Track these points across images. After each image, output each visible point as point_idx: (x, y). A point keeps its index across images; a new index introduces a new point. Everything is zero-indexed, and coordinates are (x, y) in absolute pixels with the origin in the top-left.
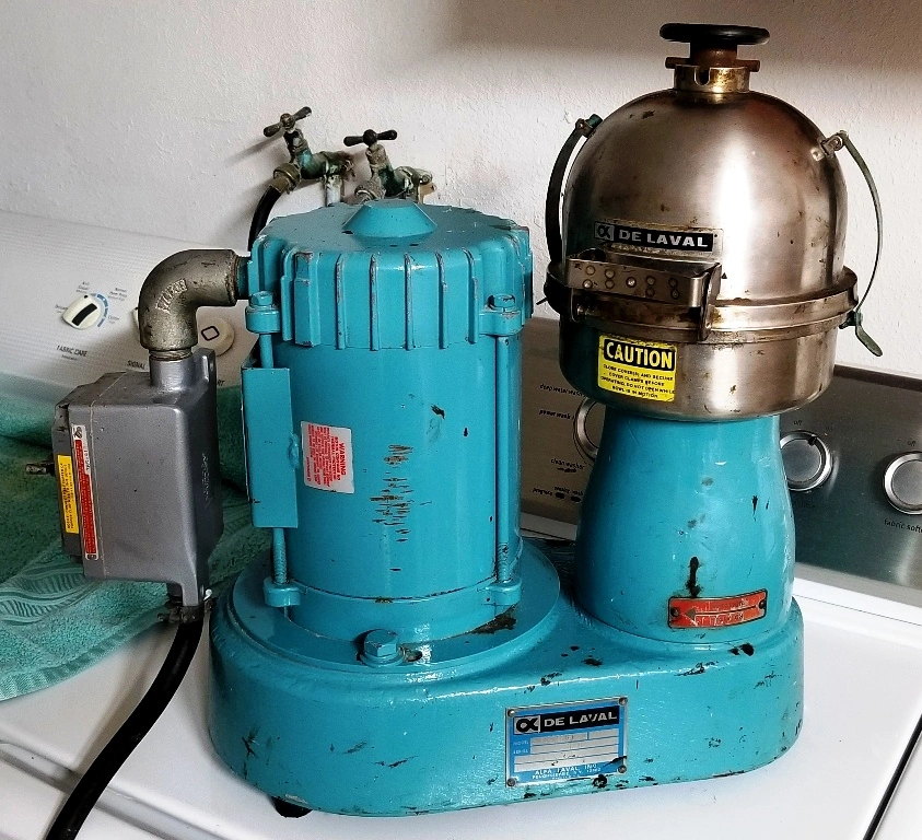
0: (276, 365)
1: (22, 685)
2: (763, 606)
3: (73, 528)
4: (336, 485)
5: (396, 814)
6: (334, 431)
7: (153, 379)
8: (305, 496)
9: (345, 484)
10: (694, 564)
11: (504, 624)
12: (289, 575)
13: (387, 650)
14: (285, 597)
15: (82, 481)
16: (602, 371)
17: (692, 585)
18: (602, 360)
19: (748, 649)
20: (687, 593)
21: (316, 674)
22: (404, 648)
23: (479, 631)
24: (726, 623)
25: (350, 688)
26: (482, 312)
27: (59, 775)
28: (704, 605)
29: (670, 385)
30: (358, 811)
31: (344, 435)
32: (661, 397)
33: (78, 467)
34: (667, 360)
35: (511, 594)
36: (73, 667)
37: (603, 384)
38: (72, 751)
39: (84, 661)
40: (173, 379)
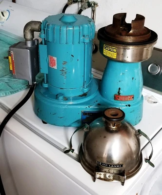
0: (45, 44)
1: (6, 94)
2: (133, 98)
3: (11, 69)
4: (54, 67)
5: (61, 126)
6: (54, 58)
7: (26, 44)
8: (49, 68)
9: (55, 67)
10: (120, 89)
11: (85, 95)
12: (47, 82)
13: (61, 98)
14: (46, 86)
15: (13, 61)
16: (104, 51)
17: (119, 92)
18: (104, 49)
19: (129, 106)
20: (118, 94)
21: (48, 100)
22: (64, 97)
23: (80, 96)
24: (125, 100)
25: (54, 103)
26: (82, 38)
27: (8, 109)
28: (121, 96)
29: (116, 55)
30: (54, 125)
31: (55, 58)
32: (114, 57)
33: (12, 58)
34: (115, 50)
35: (86, 90)
36: (16, 92)
37: (104, 54)
38: (11, 107)
39: (18, 91)
40: (29, 44)
